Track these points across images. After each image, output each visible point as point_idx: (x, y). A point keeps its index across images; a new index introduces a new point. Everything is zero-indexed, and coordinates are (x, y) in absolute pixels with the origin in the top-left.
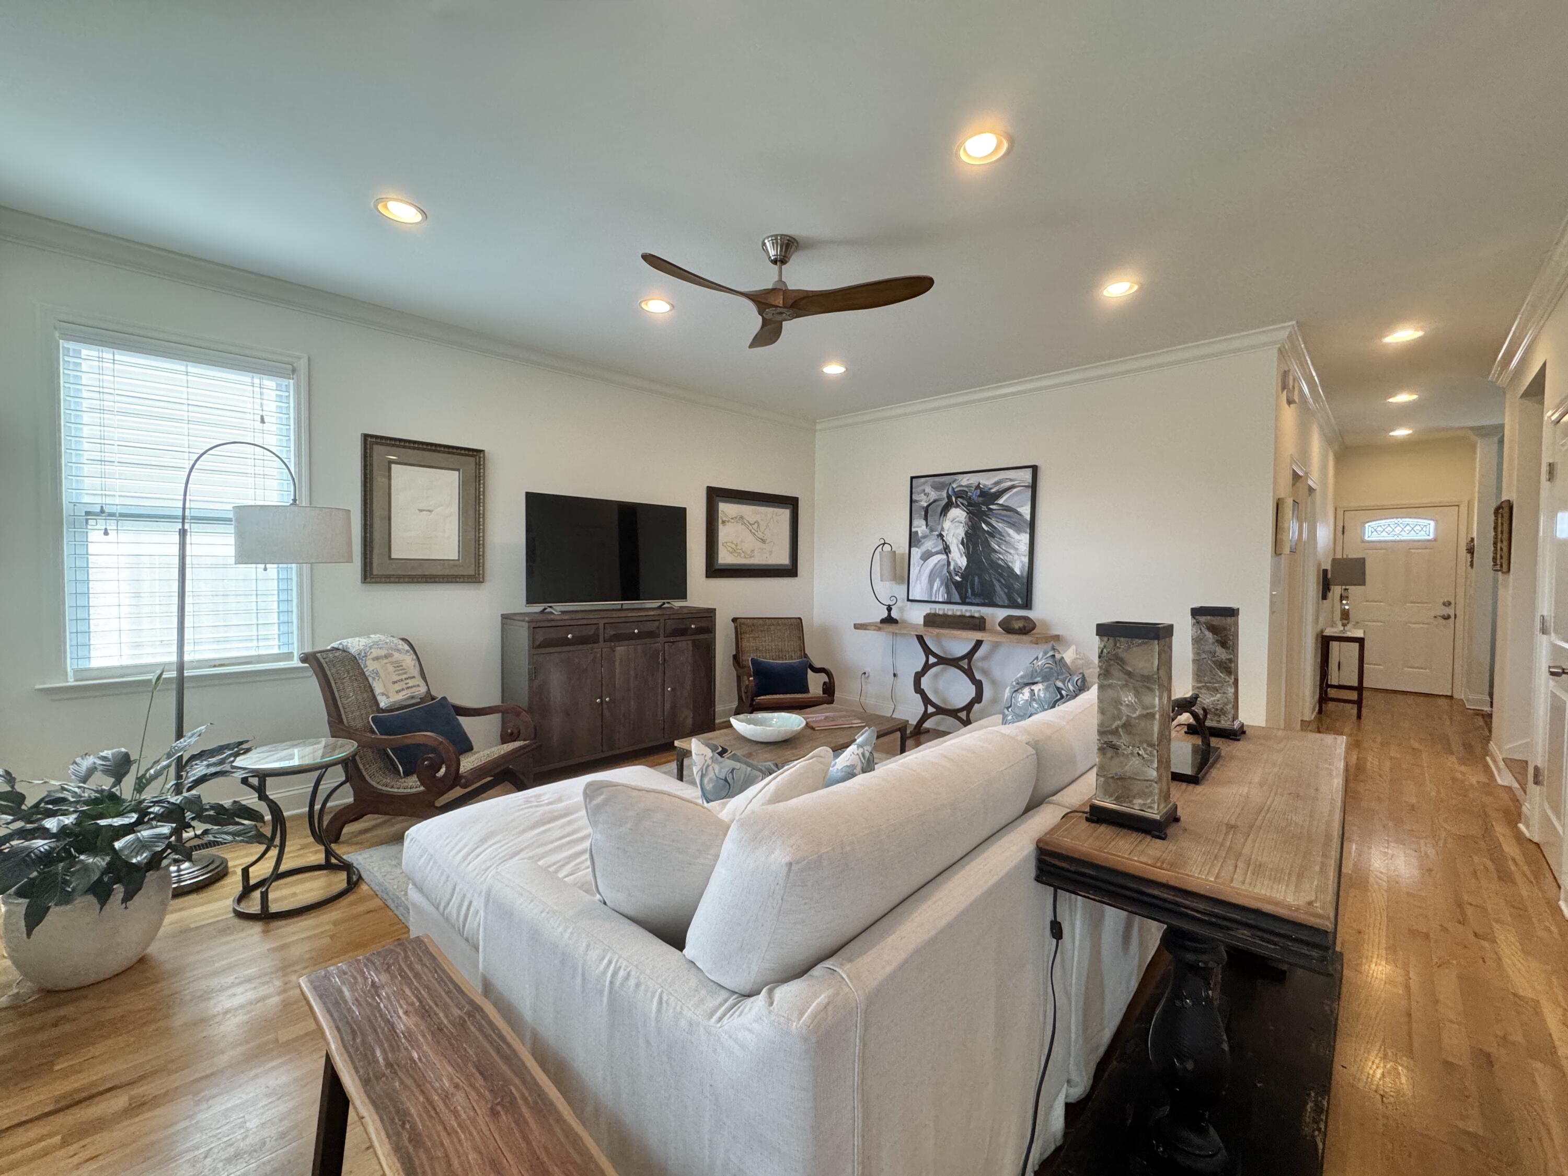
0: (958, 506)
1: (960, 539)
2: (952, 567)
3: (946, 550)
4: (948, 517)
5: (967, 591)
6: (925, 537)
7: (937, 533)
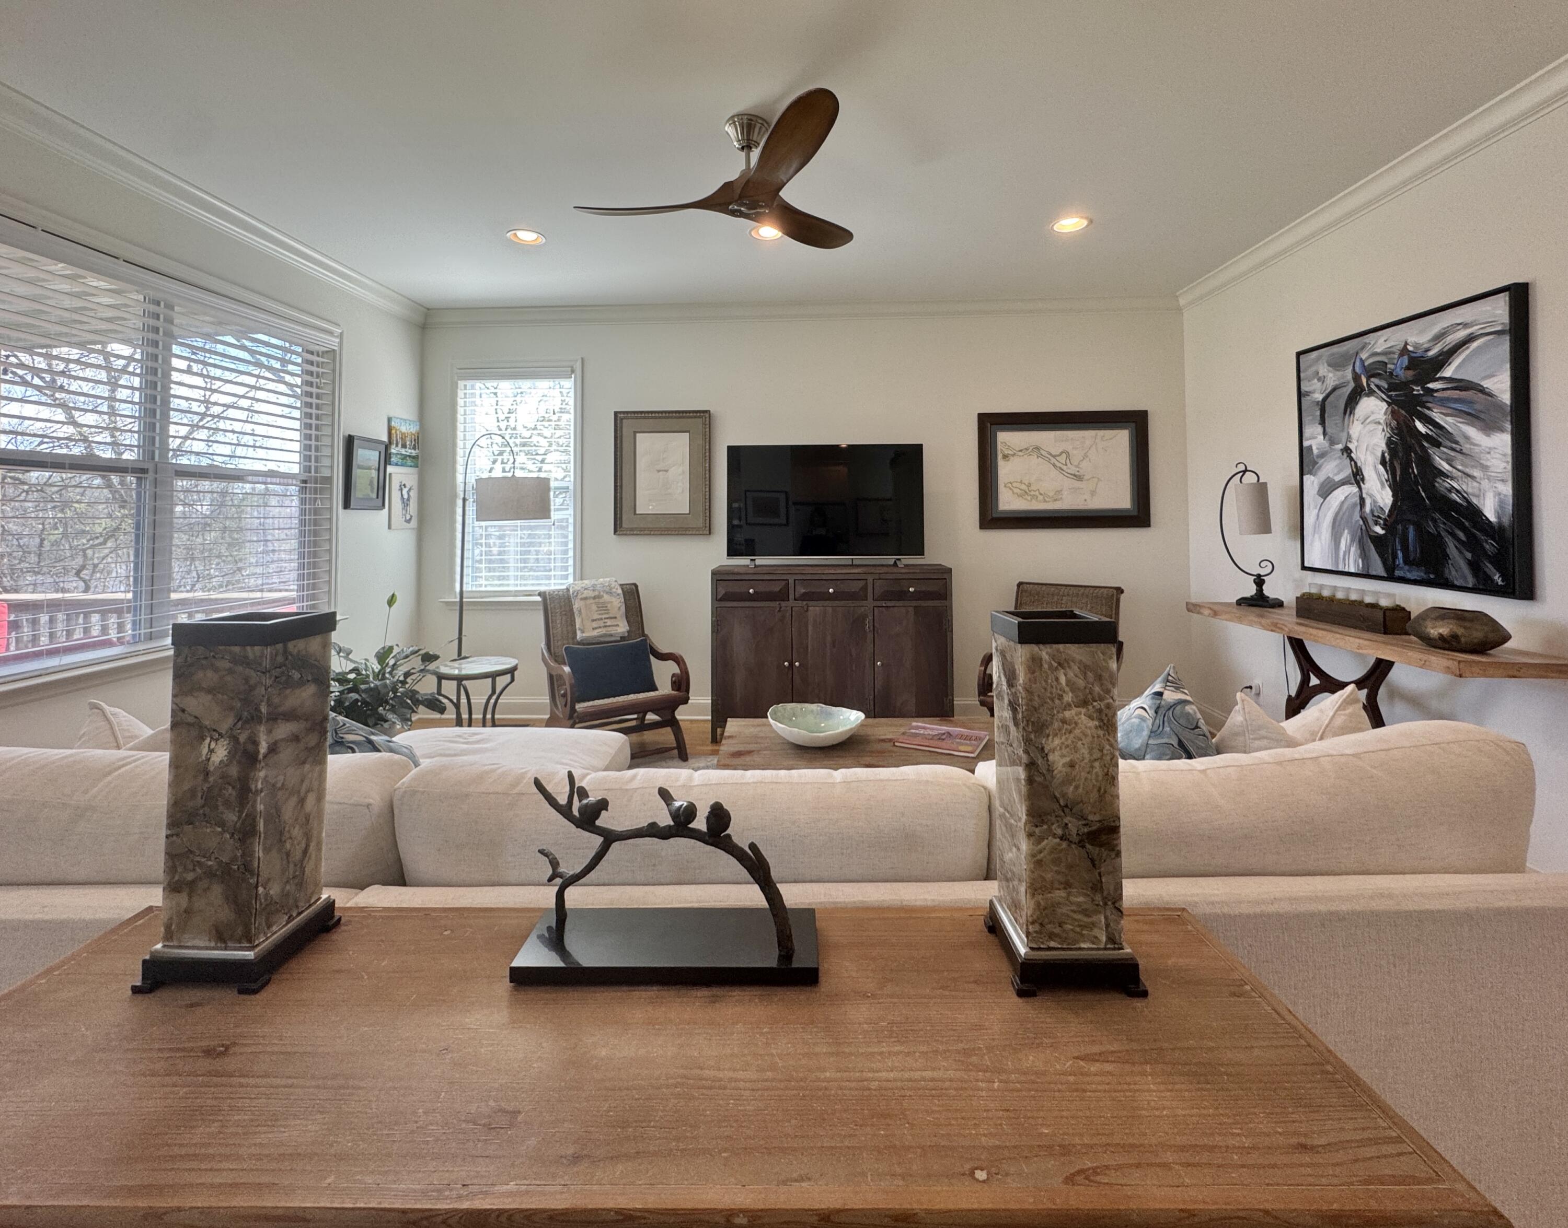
0: (1371, 393)
1: (1379, 454)
2: (1368, 509)
3: (1357, 477)
4: (1356, 416)
5: (1395, 557)
6: (1323, 455)
7: (1340, 446)
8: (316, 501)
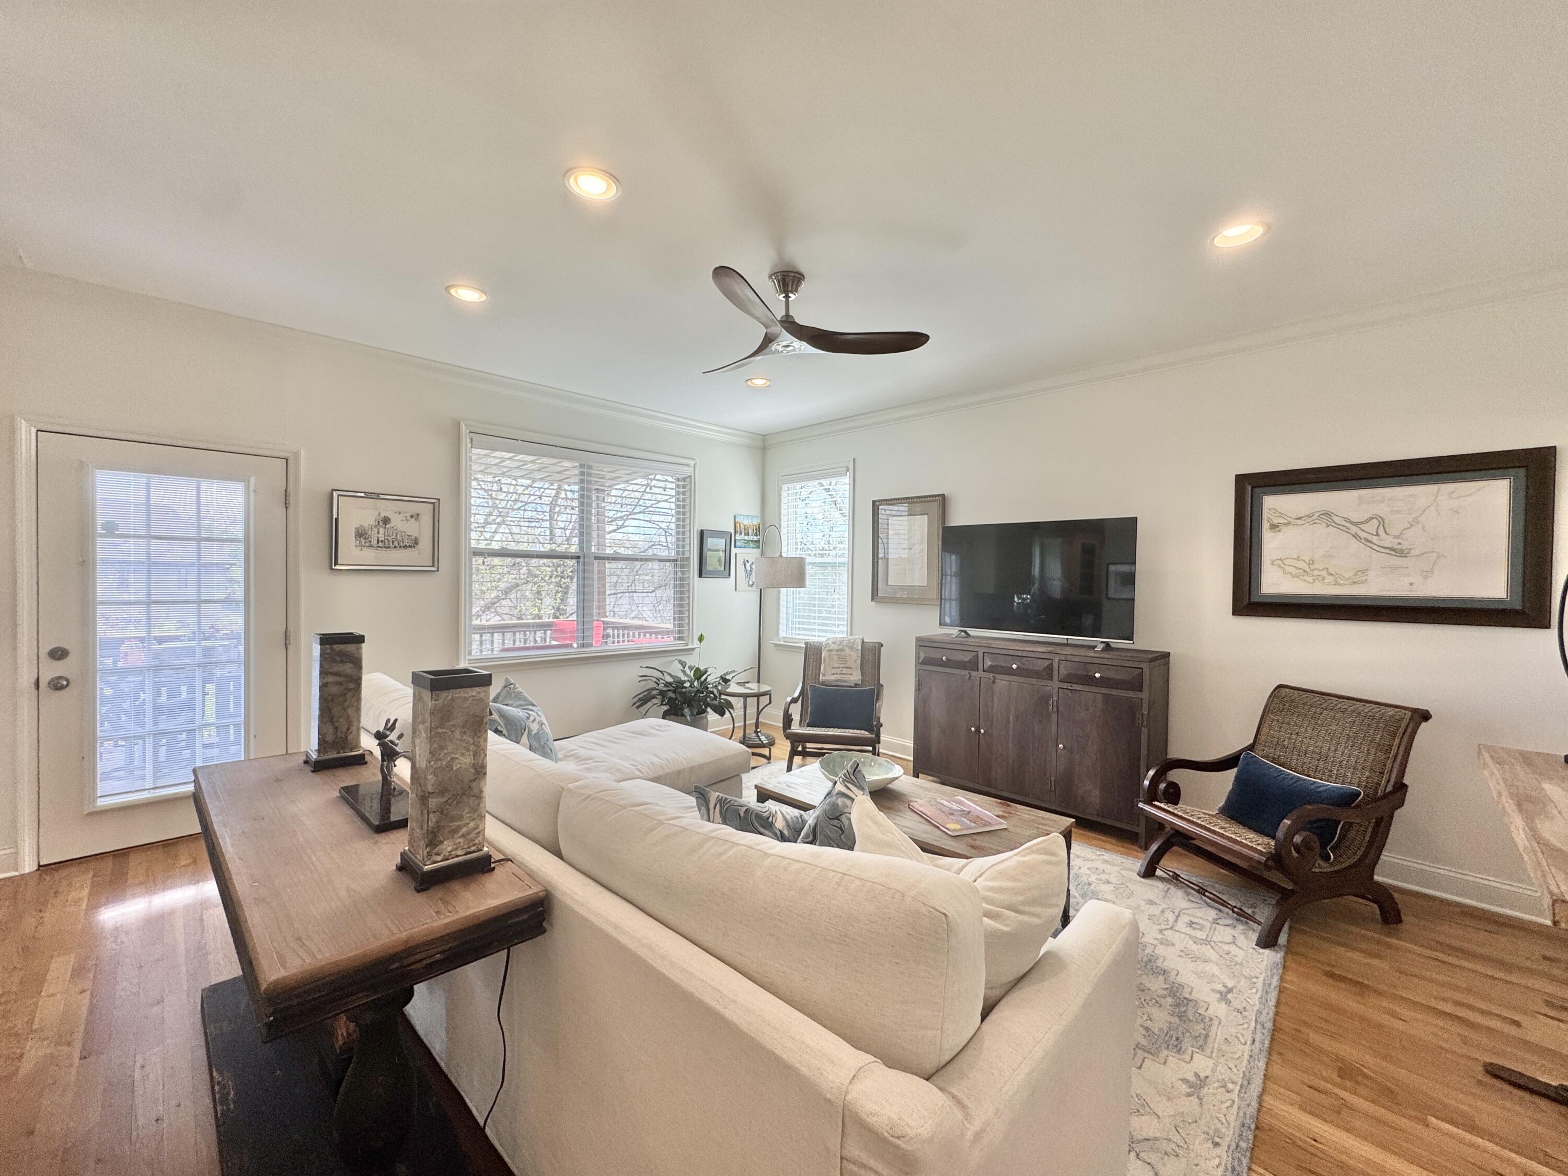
8: (683, 573)
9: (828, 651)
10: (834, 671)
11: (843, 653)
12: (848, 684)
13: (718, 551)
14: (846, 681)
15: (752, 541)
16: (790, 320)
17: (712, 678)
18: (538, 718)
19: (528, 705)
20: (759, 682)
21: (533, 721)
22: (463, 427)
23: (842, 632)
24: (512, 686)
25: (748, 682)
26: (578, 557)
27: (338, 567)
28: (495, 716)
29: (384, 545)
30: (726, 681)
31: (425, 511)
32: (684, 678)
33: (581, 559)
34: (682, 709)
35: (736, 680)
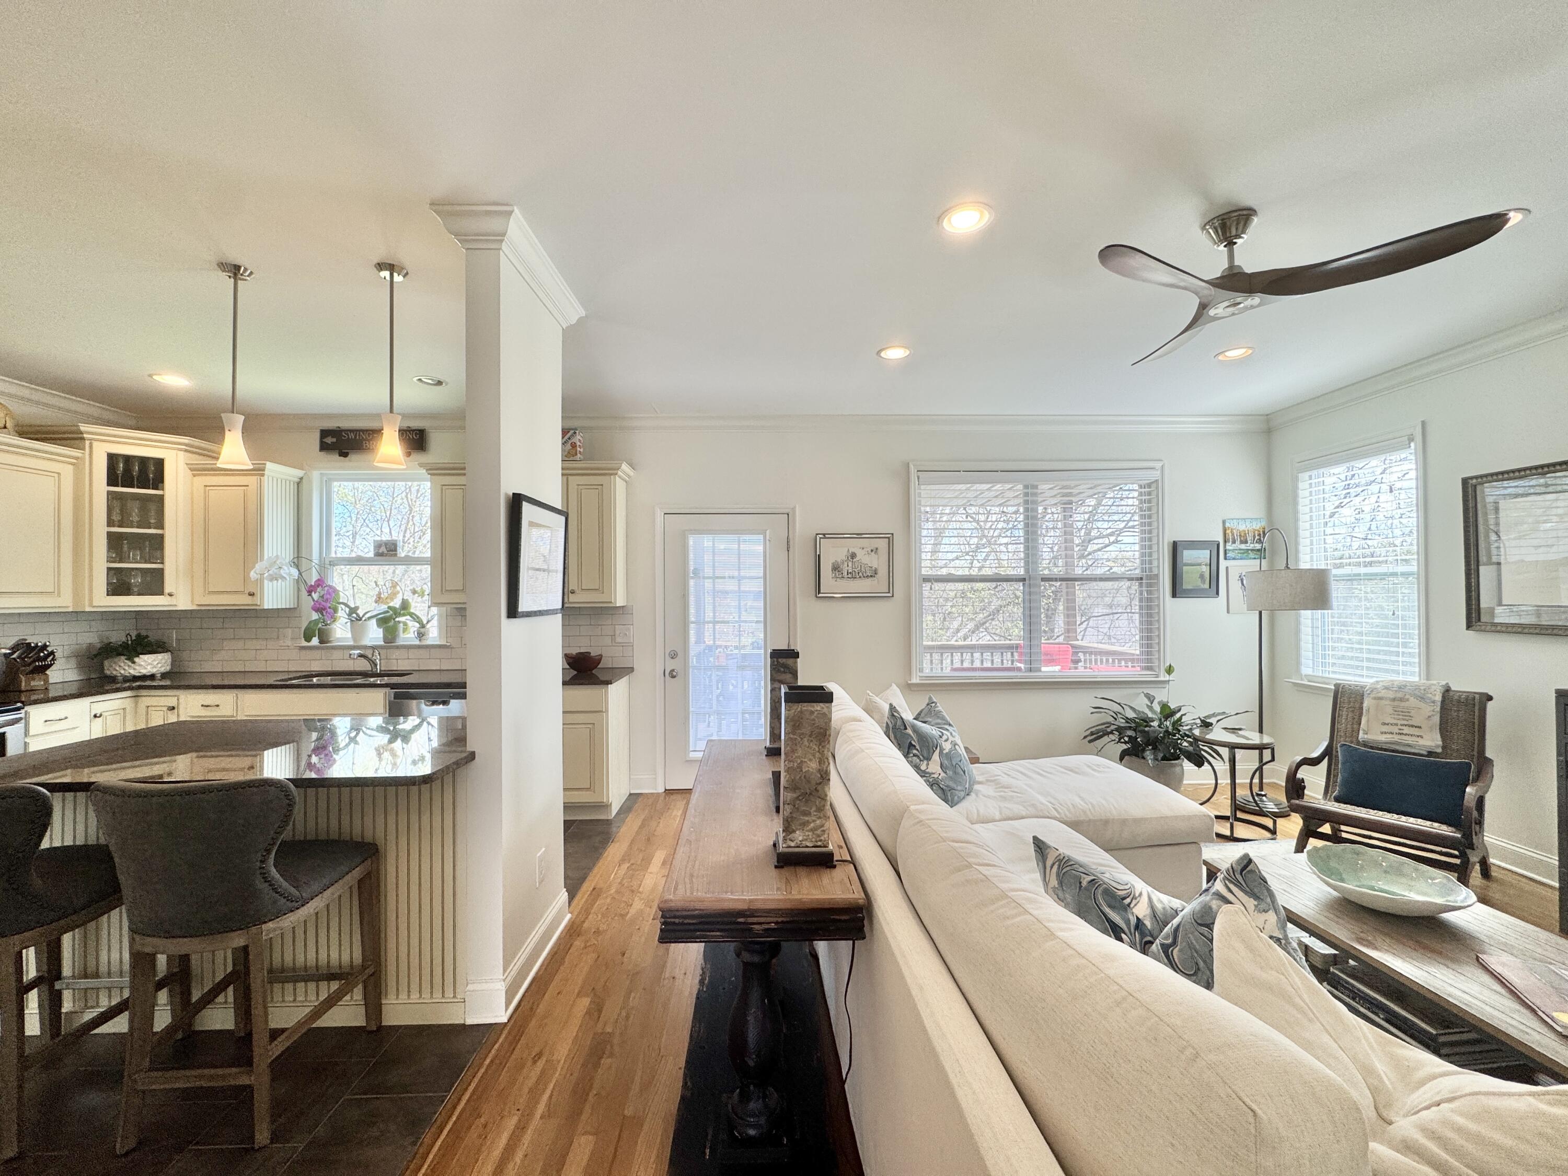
8: (1149, 592)
9: (1375, 698)
10: (1385, 729)
11: (1403, 704)
12: (1413, 751)
13: (1200, 565)
14: (1409, 746)
15: (1252, 550)
16: (1235, 271)
17: (1190, 718)
18: (951, 739)
19: (944, 724)
20: (1261, 731)
21: (946, 740)
22: (911, 466)
23: (1412, 674)
24: (933, 705)
25: (1240, 729)
26: (1024, 580)
27: (820, 595)
28: (909, 731)
29: (852, 576)
30: (1206, 725)
31: (882, 544)
32: (1150, 715)
33: (1027, 582)
34: (1144, 750)
35: (1224, 723)
